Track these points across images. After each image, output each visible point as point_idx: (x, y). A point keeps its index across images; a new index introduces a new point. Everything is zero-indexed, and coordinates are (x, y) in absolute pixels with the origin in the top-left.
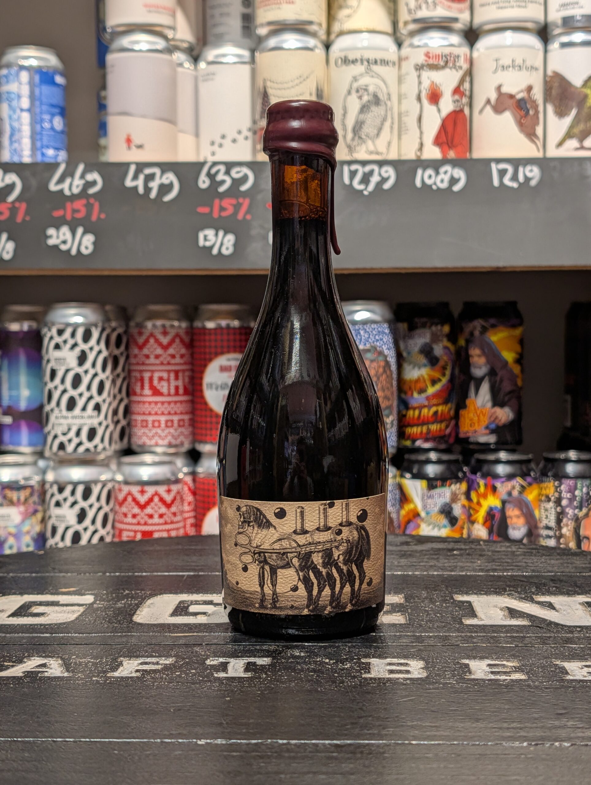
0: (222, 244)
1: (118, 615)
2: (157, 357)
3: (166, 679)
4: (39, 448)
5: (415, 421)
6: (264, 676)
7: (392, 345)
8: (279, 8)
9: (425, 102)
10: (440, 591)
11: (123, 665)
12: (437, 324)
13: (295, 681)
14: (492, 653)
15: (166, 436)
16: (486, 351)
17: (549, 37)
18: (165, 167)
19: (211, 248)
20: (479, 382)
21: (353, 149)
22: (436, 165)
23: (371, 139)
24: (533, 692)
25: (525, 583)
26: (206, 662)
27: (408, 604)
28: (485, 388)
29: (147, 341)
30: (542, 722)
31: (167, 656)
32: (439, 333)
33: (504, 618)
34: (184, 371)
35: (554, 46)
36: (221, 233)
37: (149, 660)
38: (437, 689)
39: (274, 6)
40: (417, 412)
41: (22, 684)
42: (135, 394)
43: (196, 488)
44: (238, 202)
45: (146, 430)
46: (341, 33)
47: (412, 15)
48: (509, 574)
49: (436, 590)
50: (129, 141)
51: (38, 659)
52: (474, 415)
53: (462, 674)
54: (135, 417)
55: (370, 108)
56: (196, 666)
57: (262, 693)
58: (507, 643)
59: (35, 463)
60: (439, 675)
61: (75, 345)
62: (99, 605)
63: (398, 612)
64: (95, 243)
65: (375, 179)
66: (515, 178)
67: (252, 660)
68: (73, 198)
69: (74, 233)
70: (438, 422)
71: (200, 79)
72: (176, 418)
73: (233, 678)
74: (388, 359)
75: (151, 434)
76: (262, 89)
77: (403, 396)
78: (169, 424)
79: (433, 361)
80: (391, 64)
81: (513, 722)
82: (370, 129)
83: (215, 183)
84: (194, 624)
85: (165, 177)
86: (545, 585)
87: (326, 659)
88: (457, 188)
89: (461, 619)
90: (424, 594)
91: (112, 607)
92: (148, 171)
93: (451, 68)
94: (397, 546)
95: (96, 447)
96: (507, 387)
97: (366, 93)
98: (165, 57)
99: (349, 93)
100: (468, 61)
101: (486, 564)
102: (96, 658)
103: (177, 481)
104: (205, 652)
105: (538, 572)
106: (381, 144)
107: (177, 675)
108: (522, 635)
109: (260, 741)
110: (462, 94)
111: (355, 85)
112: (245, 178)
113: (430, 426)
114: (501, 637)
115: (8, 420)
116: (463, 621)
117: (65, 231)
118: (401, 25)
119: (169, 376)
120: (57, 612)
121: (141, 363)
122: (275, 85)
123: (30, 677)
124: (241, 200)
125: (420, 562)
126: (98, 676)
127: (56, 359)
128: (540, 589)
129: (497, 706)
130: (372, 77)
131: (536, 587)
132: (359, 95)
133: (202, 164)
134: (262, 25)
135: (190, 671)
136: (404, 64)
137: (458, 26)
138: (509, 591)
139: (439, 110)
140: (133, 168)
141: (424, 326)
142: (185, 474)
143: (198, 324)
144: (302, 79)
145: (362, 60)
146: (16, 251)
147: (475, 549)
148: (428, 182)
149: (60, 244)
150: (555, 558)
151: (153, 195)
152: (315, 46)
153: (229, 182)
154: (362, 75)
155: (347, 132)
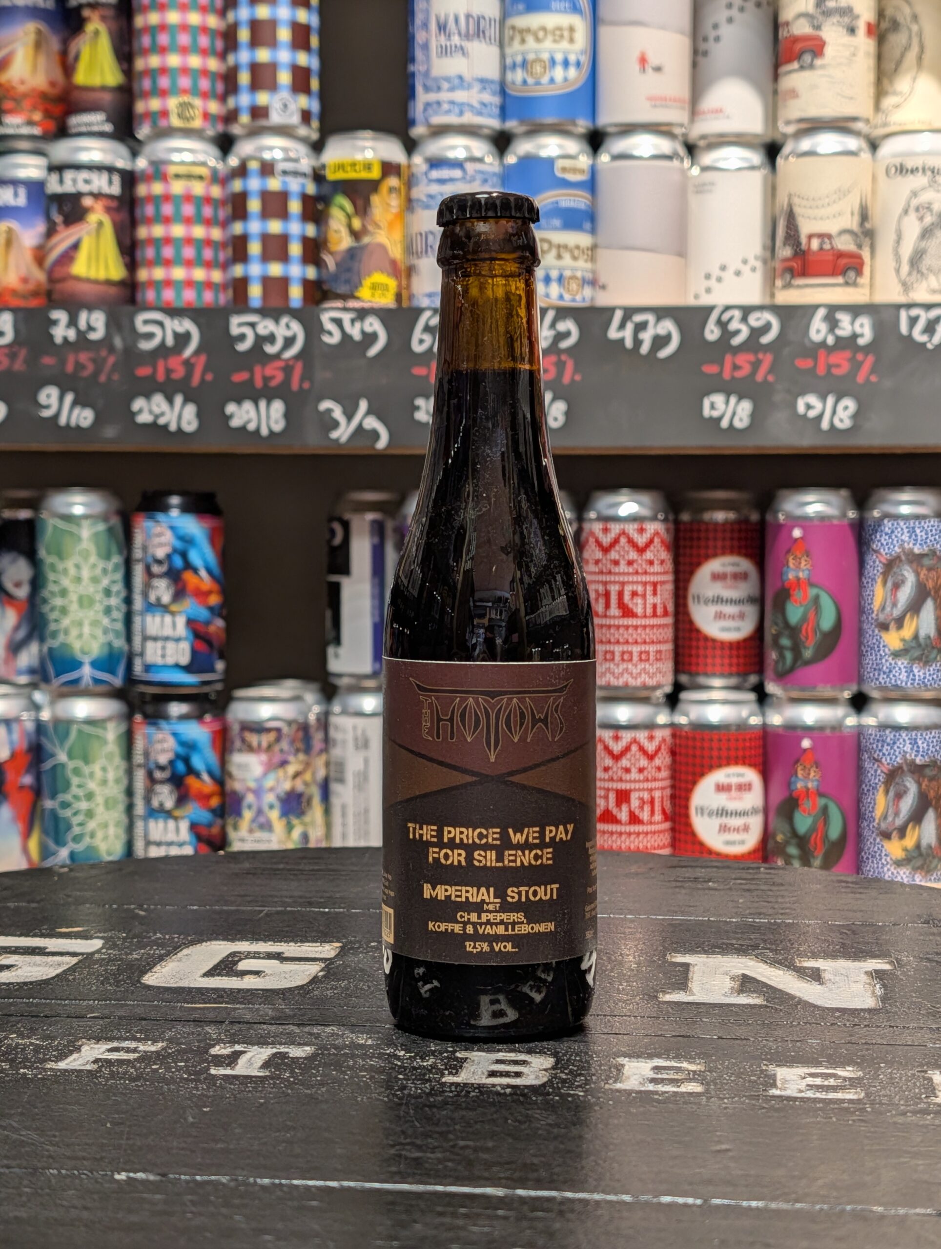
0: (734, 414)
2: (630, 563)
15: (639, 674)
18: (661, 313)
19: (720, 419)
23: (934, 274)
29: (615, 542)
34: (664, 583)
36: (733, 400)
42: (594, 615)
44: (757, 359)
45: (612, 665)
54: (594, 646)
55: (932, 232)
64: (566, 413)
71: (692, 189)
72: (652, 649)
75: (617, 671)
76: (786, 207)
78: (644, 656)
82: (934, 261)
83: (727, 334)
85: (660, 325)
92: (638, 318)
97: (929, 214)
99: (906, 212)
111: (915, 202)
112: (767, 327)
119: (645, 591)
121: (606, 571)
122: (804, 203)
124: (760, 356)
130: (938, 191)
132: (920, 216)
133: (710, 309)
140: (618, 315)
144: (841, 194)
145: (924, 170)
151: (645, 349)
152: (860, 150)
153: (745, 333)
154: (923, 189)
155: (902, 265)
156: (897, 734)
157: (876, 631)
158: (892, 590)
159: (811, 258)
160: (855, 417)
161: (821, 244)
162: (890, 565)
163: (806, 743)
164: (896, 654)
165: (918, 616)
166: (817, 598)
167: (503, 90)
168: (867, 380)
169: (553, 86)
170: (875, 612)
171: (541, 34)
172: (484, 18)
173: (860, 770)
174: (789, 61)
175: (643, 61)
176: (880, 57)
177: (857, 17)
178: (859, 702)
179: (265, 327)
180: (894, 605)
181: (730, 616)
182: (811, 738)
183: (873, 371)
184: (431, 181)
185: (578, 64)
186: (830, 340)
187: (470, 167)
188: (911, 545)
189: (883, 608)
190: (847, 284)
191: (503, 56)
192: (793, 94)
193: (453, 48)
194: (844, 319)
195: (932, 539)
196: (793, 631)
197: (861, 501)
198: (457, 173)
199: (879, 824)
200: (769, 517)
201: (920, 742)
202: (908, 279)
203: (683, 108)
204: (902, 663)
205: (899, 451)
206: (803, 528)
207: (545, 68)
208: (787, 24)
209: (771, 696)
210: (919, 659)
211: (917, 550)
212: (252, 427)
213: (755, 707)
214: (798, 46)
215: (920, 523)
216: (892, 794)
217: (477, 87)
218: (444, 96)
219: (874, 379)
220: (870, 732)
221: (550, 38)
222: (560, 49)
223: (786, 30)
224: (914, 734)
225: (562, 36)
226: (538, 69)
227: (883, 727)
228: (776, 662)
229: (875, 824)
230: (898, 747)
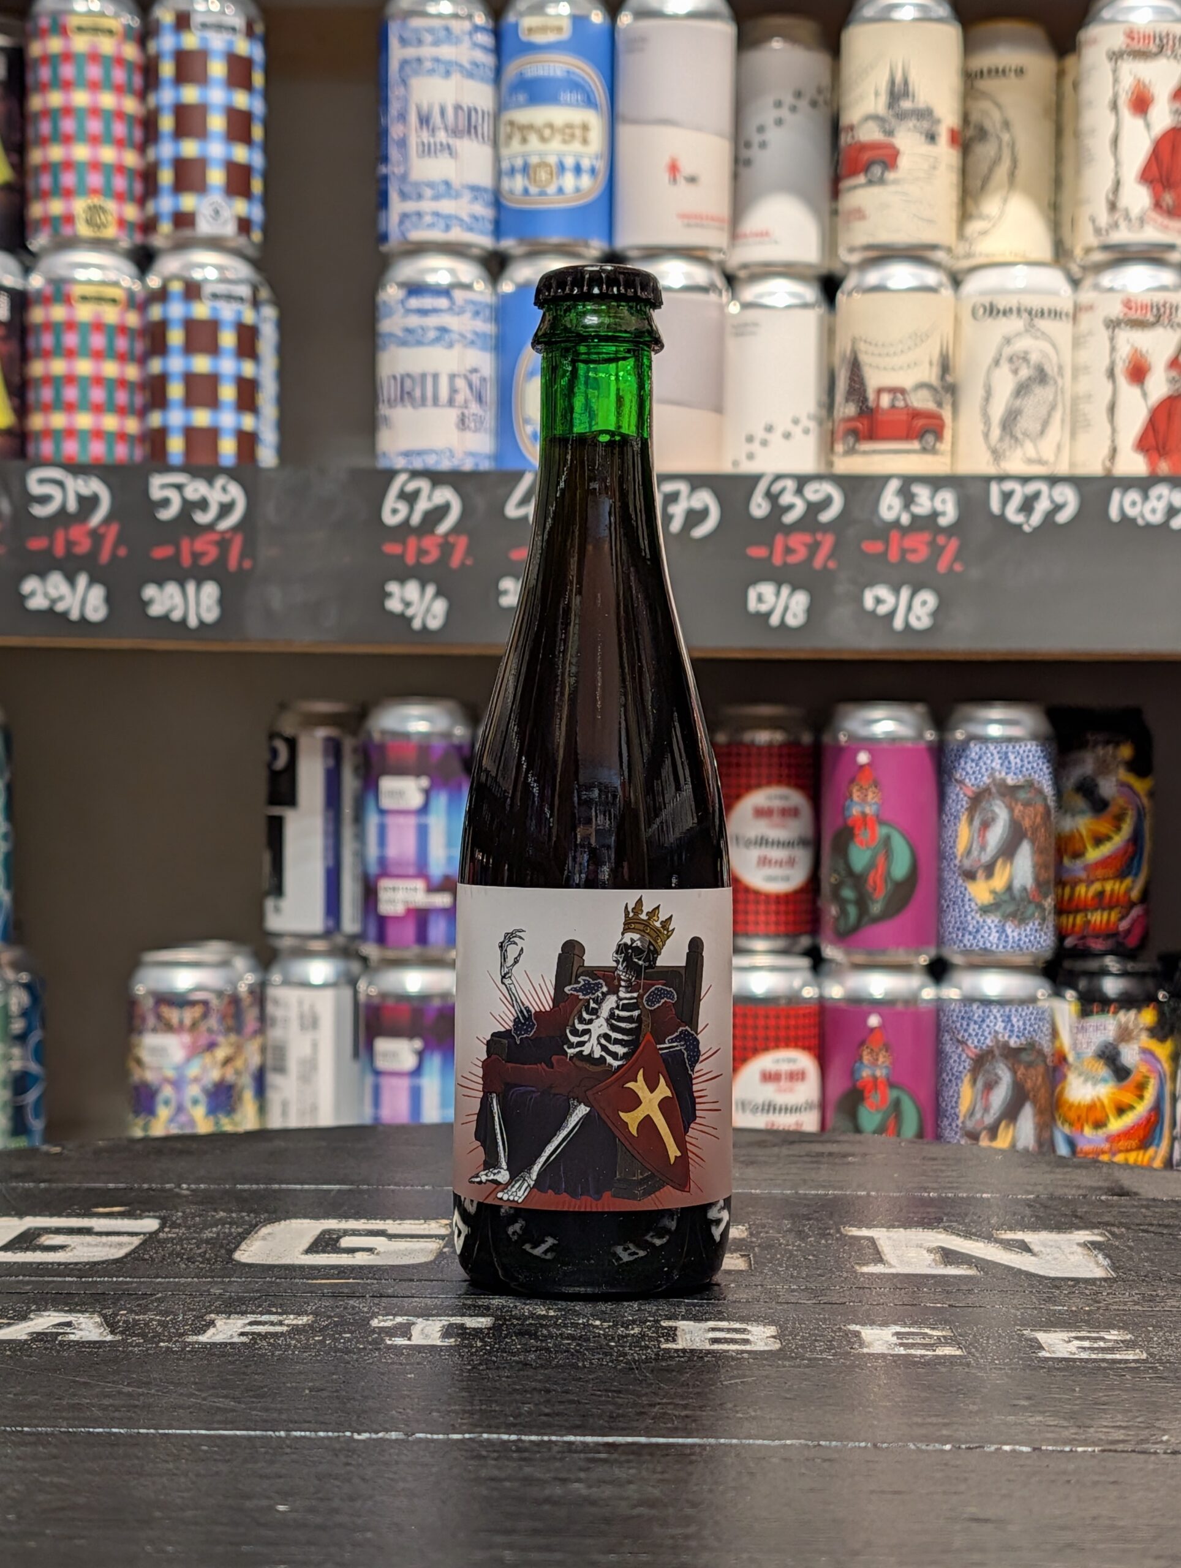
0: (786, 609)
9: (1122, 379)
18: (696, 481)
19: (768, 614)
21: (1002, 457)
22: (1144, 485)
23: (1030, 439)
32: (1111, 758)
36: (785, 590)
44: (815, 540)
46: (986, 264)
55: (1029, 388)
65: (1042, 506)
71: (730, 330)
76: (849, 354)
77: (1060, 863)
79: (1097, 805)
80: (1063, 317)
82: (1030, 423)
83: (778, 509)
85: (696, 496)
93: (1165, 327)
97: (1024, 366)
99: (997, 362)
106: (1047, 448)
111: (1008, 351)
122: (871, 349)
124: (819, 536)
130: (1036, 338)
132: (1013, 367)
133: (755, 479)
136: (1083, 317)
139: (1145, 395)
144: (917, 339)
145: (1019, 311)
148: (1131, 512)
151: (676, 526)
152: (941, 285)
153: (800, 508)
154: (1018, 335)
156: (987, 1010)
157: (960, 881)
158: (980, 830)
159: (880, 417)
160: (935, 614)
161: (893, 400)
162: (978, 799)
163: (874, 1021)
164: (985, 910)
165: (1012, 863)
166: (887, 840)
167: (497, 201)
168: (951, 570)
169: (561, 197)
170: (959, 858)
171: (547, 132)
172: (476, 110)
173: (939, 1056)
174: (853, 172)
175: (673, 168)
176: (964, 172)
177: (938, 122)
178: (938, 970)
179: (196, 490)
180: (983, 848)
181: (776, 862)
182: (881, 1015)
183: (958, 557)
184: (409, 311)
185: (593, 171)
186: (905, 519)
187: (459, 295)
188: (1003, 774)
189: (969, 852)
190: (924, 450)
191: (497, 159)
192: (859, 214)
193: (439, 147)
194: (922, 493)
195: (1030, 767)
196: (858, 880)
197: (941, 720)
198: (442, 302)
199: (963, 1123)
200: (827, 739)
201: (1014, 1020)
202: (998, 446)
203: (722, 229)
204: (992, 920)
205: (989, 658)
206: (871, 751)
207: (551, 174)
208: (851, 128)
209: (831, 961)
210: (1013, 916)
211: (1010, 780)
212: (176, 616)
213: (807, 975)
214: (866, 156)
215: (1014, 747)
216: (980, 1084)
217: (467, 196)
218: (427, 206)
219: (958, 567)
220: (952, 1007)
221: (558, 138)
222: (570, 151)
223: (850, 135)
224: (1007, 1009)
225: (573, 136)
226: (543, 175)
227: (968, 1000)
228: (837, 919)
229: (959, 1122)
230: (988, 1026)
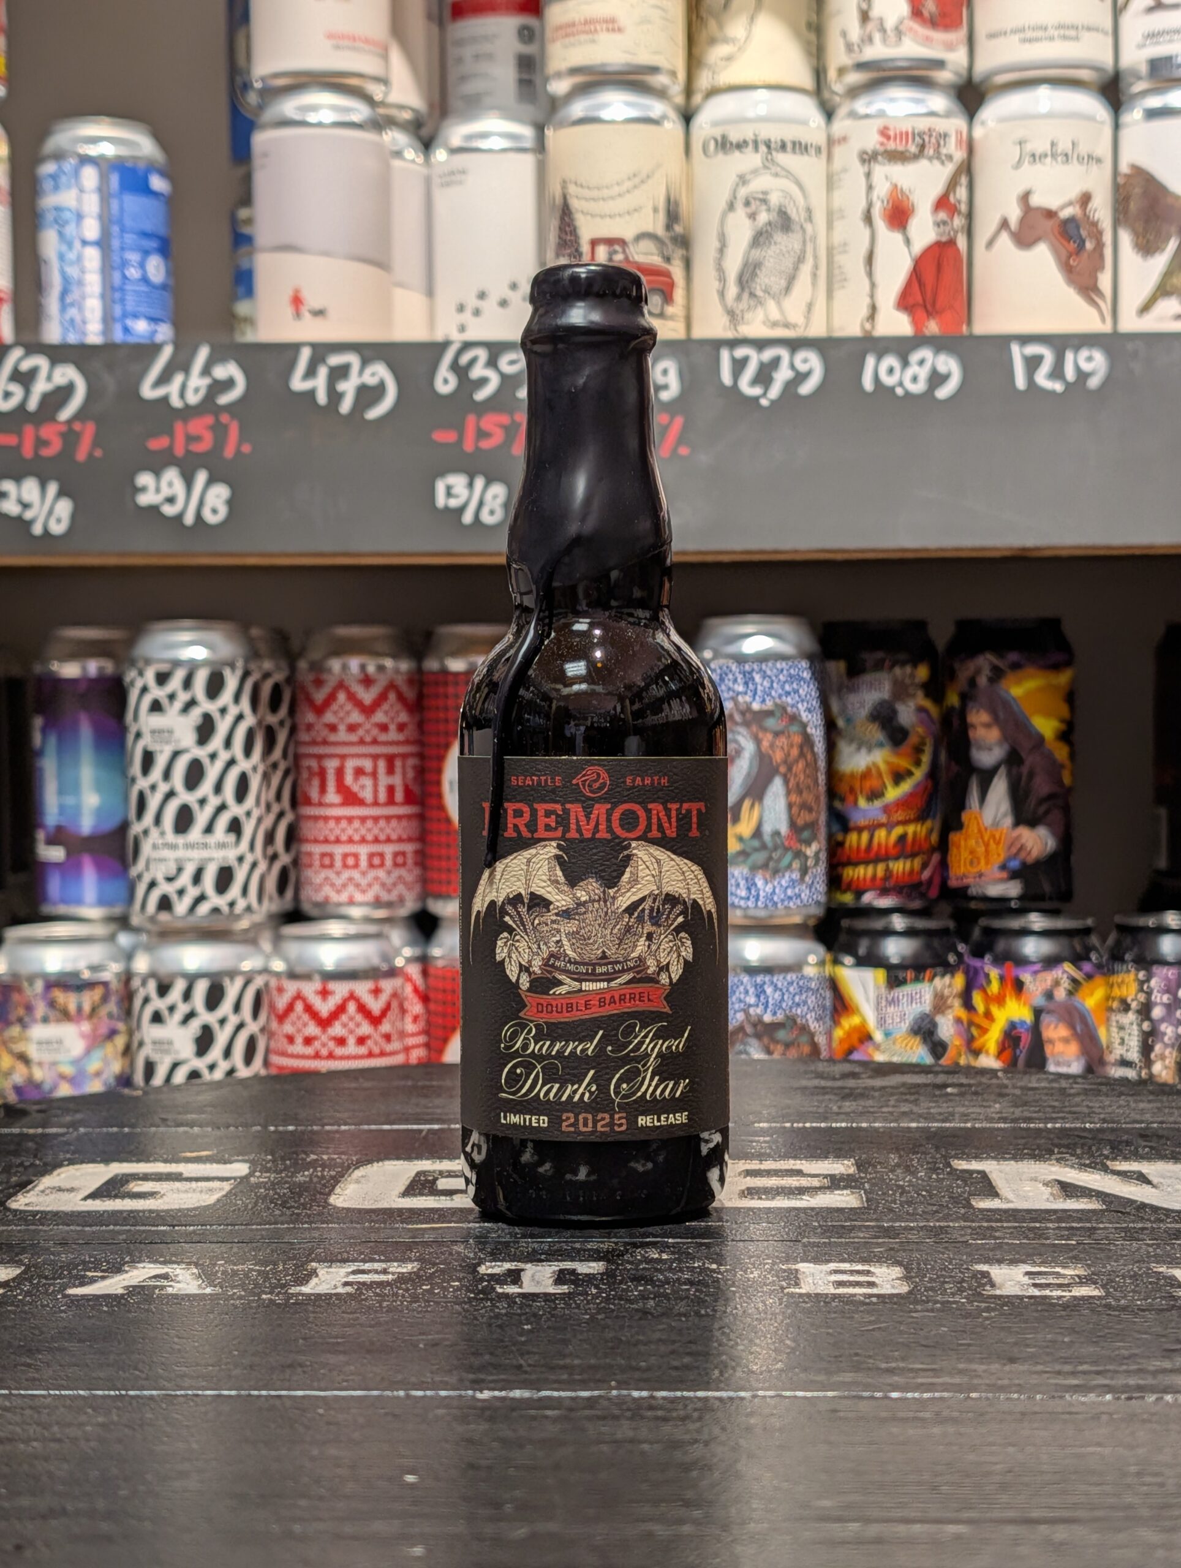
0: (481, 504)
1: (300, 1195)
2: (352, 728)
3: (403, 1296)
4: (117, 910)
5: (862, 855)
6: (594, 1291)
7: (814, 703)
8: (593, 41)
9: (880, 224)
10: (924, 1153)
11: (317, 1276)
12: (903, 664)
13: (654, 1299)
14: (1034, 1255)
15: (370, 885)
16: (1001, 715)
17: (1123, 98)
18: (370, 352)
19: (461, 510)
20: (987, 778)
21: (739, 318)
22: (902, 348)
23: (773, 298)
24: (1119, 1316)
25: (1090, 1142)
26: (478, 1269)
27: (863, 1175)
28: (999, 788)
29: (331, 698)
30: (1139, 1363)
31: (403, 1260)
32: (907, 681)
33: (1051, 1199)
34: (404, 756)
35: (1134, 116)
36: (479, 482)
37: (367, 1266)
38: (932, 1310)
39: (583, 37)
40: (865, 836)
41: (124, 1305)
42: (308, 802)
43: (427, 987)
44: (513, 421)
45: (330, 874)
46: (714, 92)
47: (854, 55)
48: (1058, 1125)
49: (917, 1153)
50: (297, 301)
51: (152, 1266)
52: (977, 842)
53: (978, 1287)
54: (307, 848)
55: (769, 236)
56: (462, 1275)
57: (592, 1317)
58: (1062, 1237)
59: (112, 938)
60: (932, 1289)
61: (191, 704)
62: (259, 1178)
63: (845, 1188)
64: (230, 503)
65: (783, 375)
66: (1057, 372)
67: (568, 1265)
68: (188, 412)
69: (189, 482)
70: (906, 857)
71: (436, 181)
72: (389, 850)
73: (534, 1296)
74: (809, 730)
75: (338, 882)
76: (559, 200)
77: (837, 804)
78: (376, 861)
79: (896, 736)
80: (812, 151)
81: (1081, 1363)
82: (772, 279)
83: (467, 384)
84: (450, 1209)
85: (369, 370)
86: (1128, 1143)
87: (712, 1263)
88: (943, 392)
89: (968, 1201)
90: (894, 1159)
91: (286, 1182)
92: (335, 360)
93: (930, 159)
94: (834, 1079)
95: (232, 904)
96: (1042, 786)
97: (764, 207)
98: (369, 136)
99: (731, 206)
100: (964, 146)
101: (1012, 1110)
102: (265, 1263)
103: (393, 972)
104: (475, 1253)
105: (1113, 1122)
106: (793, 308)
107: (425, 1290)
108: (1088, 1225)
109: (596, 1393)
110: (953, 210)
111: (743, 192)
113: (891, 864)
114: (1048, 1228)
115: (56, 854)
116: (974, 1203)
117: (172, 476)
118: (832, 74)
119: (375, 768)
120: (178, 1190)
121: (319, 739)
122: (586, 193)
123: (139, 1293)
125: (882, 1107)
126: (271, 1293)
127: (153, 732)
128: (1121, 1150)
129: (1049, 1336)
130: (776, 175)
131: (1112, 1148)
132: (749, 210)
133: (444, 348)
134: (559, 75)
135: (448, 1282)
136: (837, 151)
137: (945, 76)
138: (1059, 1153)
139: (908, 242)
140: (305, 354)
141: (878, 666)
142: (409, 960)
143: (432, 665)
144: (637, 180)
145: (756, 144)
146: (74, 517)
147: (989, 1086)
148: (888, 381)
149: (162, 504)
150: (1144, 1098)
151: (346, 406)
152: (664, 117)
153: (494, 381)
154: (755, 172)
155: (727, 284)
161: (612, 253)
165: (761, 803)
168: (677, 452)
183: (682, 440)
188: (748, 698)
195: (779, 688)
201: (769, 991)
202: (736, 306)
204: (740, 872)
205: (726, 559)
210: (765, 866)
211: (757, 705)
219: (683, 451)
224: (759, 978)
230: (738, 999)
